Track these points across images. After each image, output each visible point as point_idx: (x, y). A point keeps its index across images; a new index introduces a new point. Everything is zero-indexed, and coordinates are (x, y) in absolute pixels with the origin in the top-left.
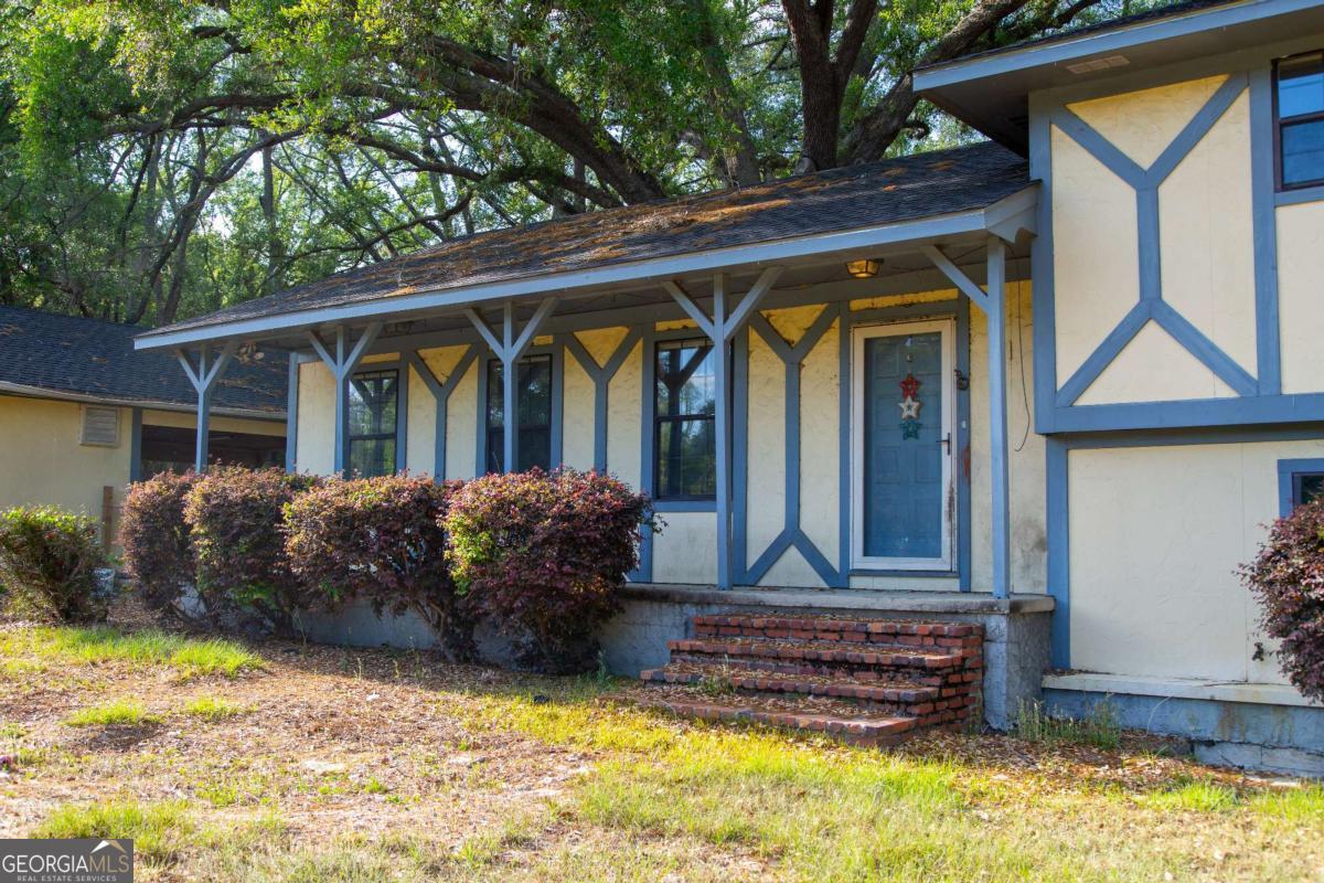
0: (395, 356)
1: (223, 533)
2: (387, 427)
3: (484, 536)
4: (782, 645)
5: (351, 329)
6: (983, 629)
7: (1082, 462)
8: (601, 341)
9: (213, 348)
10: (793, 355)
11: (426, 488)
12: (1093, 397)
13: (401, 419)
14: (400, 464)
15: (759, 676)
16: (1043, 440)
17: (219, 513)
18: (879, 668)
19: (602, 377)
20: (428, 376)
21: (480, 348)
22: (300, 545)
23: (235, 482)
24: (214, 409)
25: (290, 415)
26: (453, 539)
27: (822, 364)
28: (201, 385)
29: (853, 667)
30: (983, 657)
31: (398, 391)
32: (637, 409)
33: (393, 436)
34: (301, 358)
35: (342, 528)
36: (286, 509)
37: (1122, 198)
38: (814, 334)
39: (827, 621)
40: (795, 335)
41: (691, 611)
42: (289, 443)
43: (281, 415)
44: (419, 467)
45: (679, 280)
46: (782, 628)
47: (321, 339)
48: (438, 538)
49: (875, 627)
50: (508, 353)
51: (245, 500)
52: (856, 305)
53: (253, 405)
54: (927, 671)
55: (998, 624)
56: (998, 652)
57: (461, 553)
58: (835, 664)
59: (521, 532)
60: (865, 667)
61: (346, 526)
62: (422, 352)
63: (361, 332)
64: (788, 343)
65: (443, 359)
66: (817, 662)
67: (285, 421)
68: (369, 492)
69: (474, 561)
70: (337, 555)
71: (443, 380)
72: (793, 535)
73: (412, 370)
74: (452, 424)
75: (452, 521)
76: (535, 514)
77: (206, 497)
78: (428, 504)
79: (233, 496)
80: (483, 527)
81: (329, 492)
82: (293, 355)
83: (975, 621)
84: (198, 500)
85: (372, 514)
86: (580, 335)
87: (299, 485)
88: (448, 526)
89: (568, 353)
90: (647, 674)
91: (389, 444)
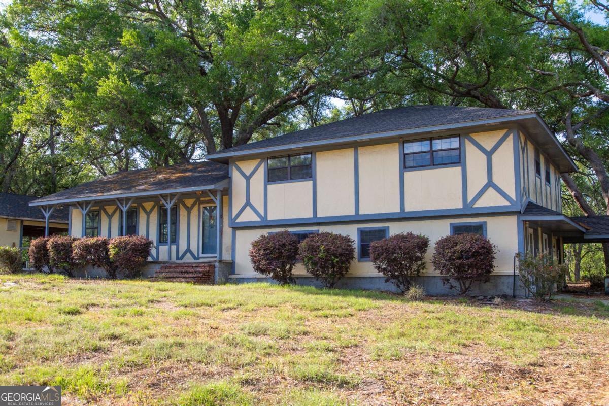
0: (98, 208)
1: (57, 250)
2: (96, 225)
3: (117, 249)
4: (177, 270)
5: (87, 203)
6: (214, 265)
7: (238, 233)
8: (148, 206)
9: (50, 206)
10: (189, 210)
11: (105, 240)
12: (238, 220)
13: (99, 222)
14: (99, 234)
15: (171, 275)
16: (231, 229)
17: (56, 247)
18: (192, 272)
19: (148, 214)
20: (106, 213)
21: (118, 207)
22: (76, 252)
23: (60, 239)
24: (50, 221)
25: (69, 222)
26: (110, 250)
27: (195, 211)
28: (47, 215)
29: (188, 272)
30: (214, 271)
31: (99, 215)
32: (156, 222)
33: (97, 228)
34: (72, 208)
35: (85, 249)
36: (73, 245)
37: (244, 181)
38: (193, 205)
39: (186, 265)
40: (189, 205)
41: (162, 265)
42: (69, 230)
43: (67, 222)
44: (104, 235)
45: (161, 195)
46: (178, 267)
47: (80, 204)
48: (107, 250)
49: (194, 265)
50: (125, 209)
51: (62, 243)
52: (202, 199)
53: (55, 219)
54: (200, 272)
55: (217, 264)
56: (217, 269)
57: (112, 252)
58: (185, 272)
59: (125, 248)
60: (190, 272)
61: (87, 248)
62: (105, 207)
63: (90, 203)
64: (188, 207)
65: (110, 209)
66: (182, 272)
67: (68, 224)
68: (92, 241)
69: (115, 254)
70: (85, 254)
71: (110, 214)
72: (188, 250)
73: (102, 211)
74: (112, 225)
75: (110, 246)
76: (127, 244)
77: (53, 243)
78: (105, 243)
79: (59, 242)
80: (116, 247)
81: (82, 241)
82: (70, 207)
83: (212, 264)
84: (51, 243)
85: (92, 245)
86: (143, 204)
87: (75, 240)
88: (109, 247)
89: (140, 209)
90: (150, 276)
91: (96, 230)
